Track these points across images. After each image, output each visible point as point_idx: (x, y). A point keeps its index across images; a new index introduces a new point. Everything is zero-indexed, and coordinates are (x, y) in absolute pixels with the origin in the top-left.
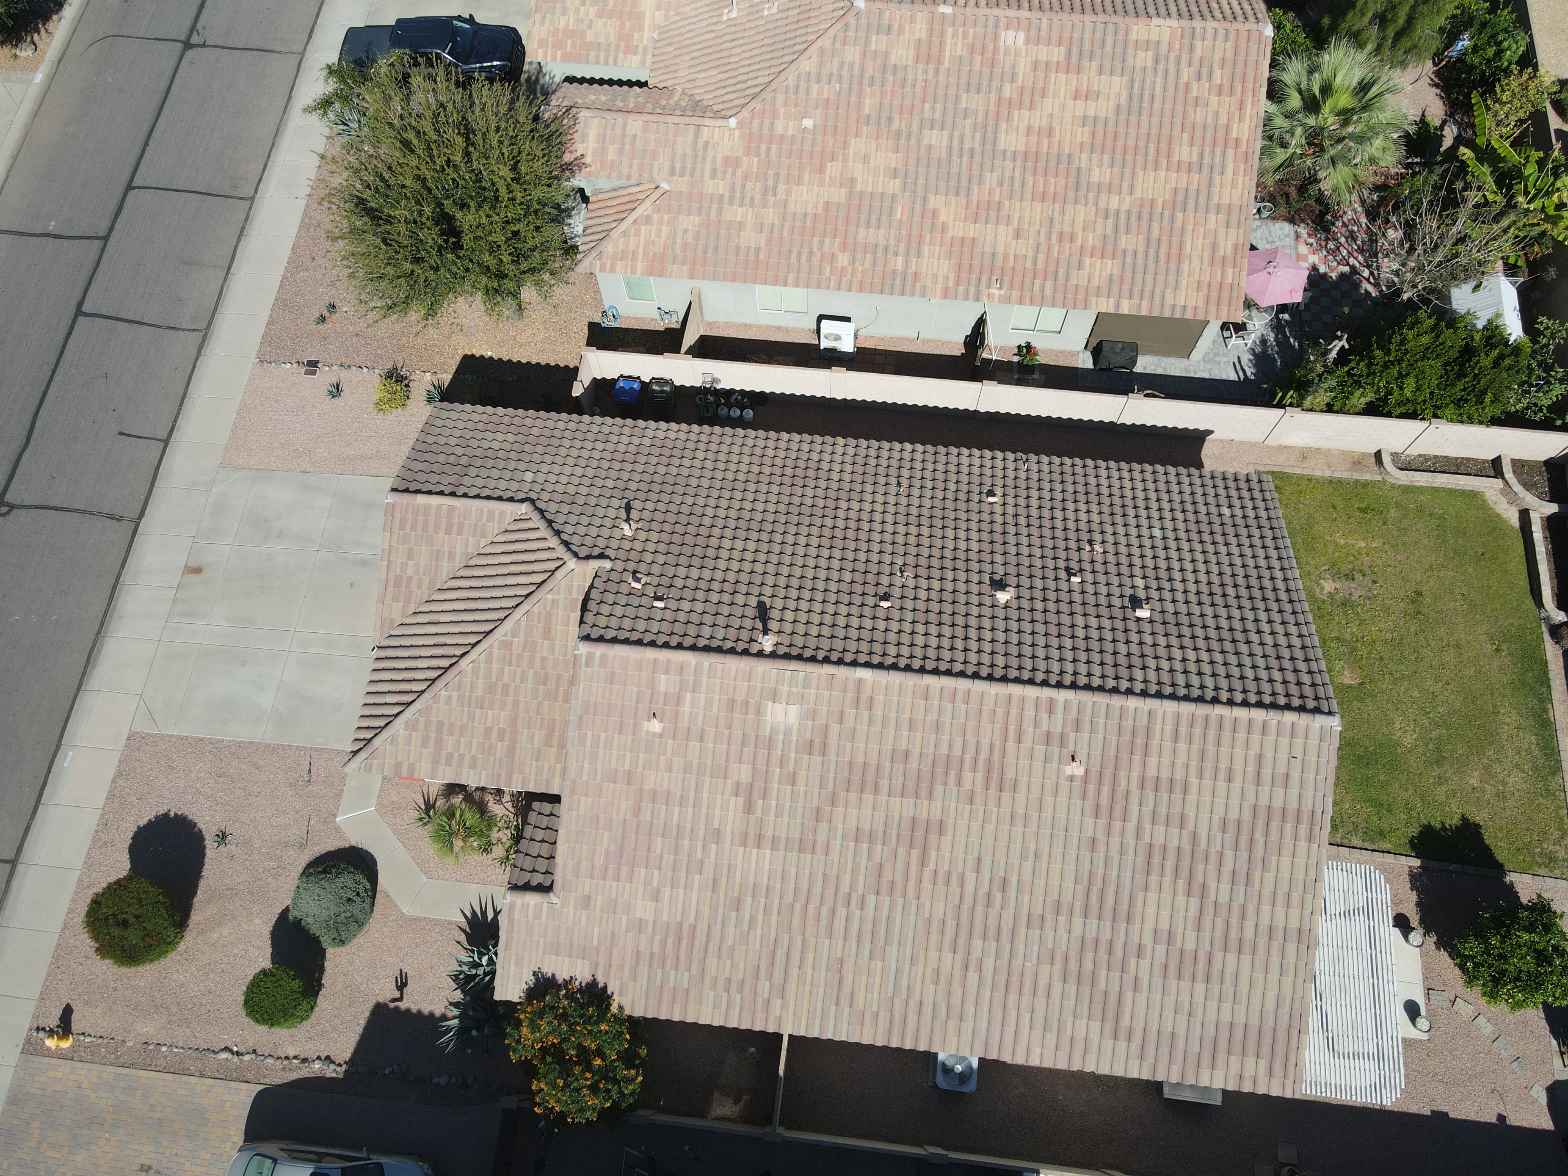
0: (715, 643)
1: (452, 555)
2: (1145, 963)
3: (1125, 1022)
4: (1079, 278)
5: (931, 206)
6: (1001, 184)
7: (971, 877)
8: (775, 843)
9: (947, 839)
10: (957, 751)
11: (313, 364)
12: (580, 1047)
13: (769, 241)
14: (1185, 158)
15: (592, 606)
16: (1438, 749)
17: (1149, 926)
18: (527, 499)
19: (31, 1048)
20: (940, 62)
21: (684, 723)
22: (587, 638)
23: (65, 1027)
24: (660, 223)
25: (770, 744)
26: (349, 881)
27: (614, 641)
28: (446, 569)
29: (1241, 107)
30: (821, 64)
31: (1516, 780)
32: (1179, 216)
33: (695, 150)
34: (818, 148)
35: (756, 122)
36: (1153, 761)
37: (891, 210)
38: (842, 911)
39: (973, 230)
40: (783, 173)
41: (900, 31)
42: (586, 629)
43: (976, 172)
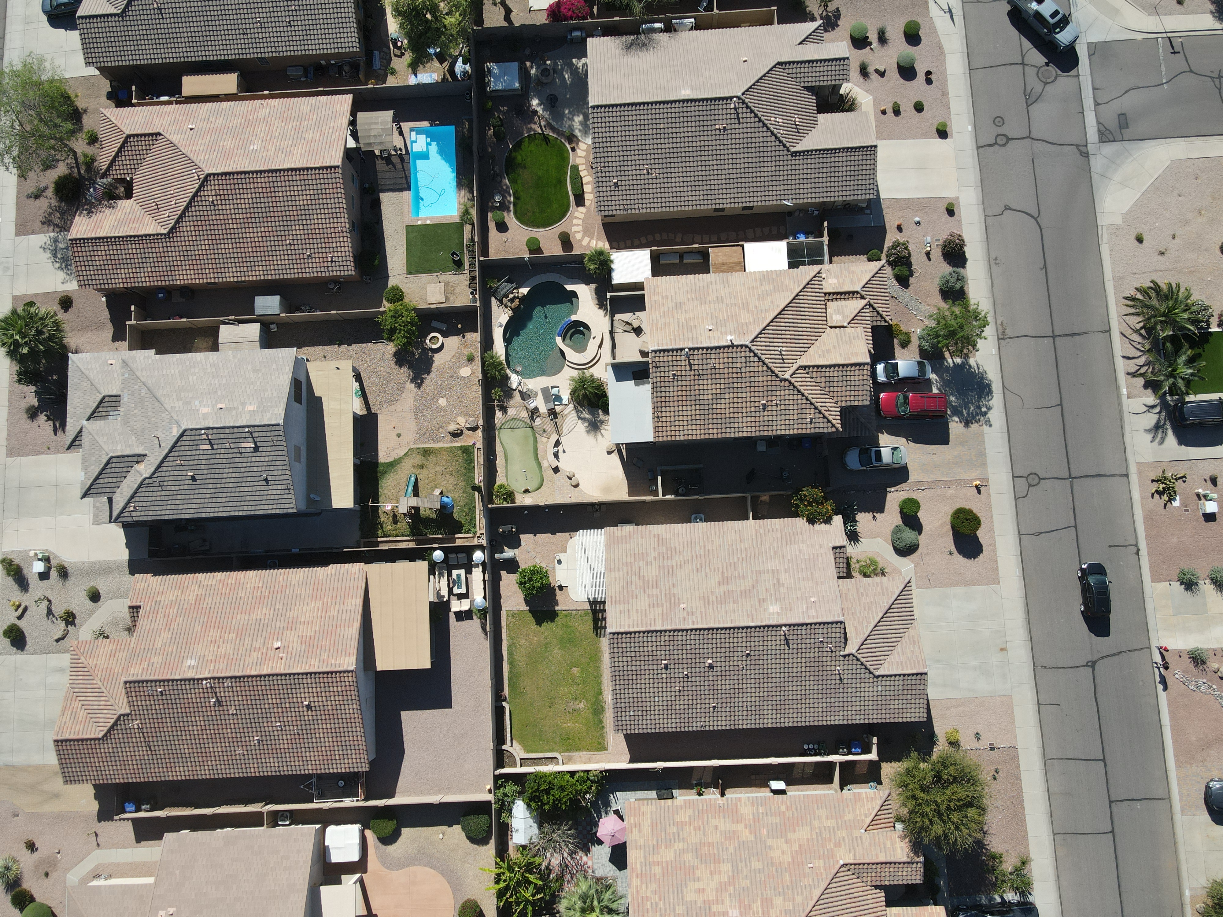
0: (800, 627)
1: (898, 654)
2: (653, 555)
3: (656, 539)
4: (690, 812)
5: (753, 836)
6: (727, 848)
7: (708, 571)
8: (768, 571)
9: (717, 580)
10: (719, 606)
11: (992, 749)
12: (812, 506)
13: (814, 812)
14: (657, 867)
15: (843, 640)
16: (546, 648)
17: (654, 566)
18: (878, 677)
19: (987, 480)
20: (762, 899)
21: (804, 602)
22: (841, 622)
23: (978, 488)
24: (861, 815)
25: (776, 599)
26: (901, 545)
27: (832, 623)
28: (899, 648)
29: (638, 892)
30: (811, 893)
31: (522, 641)
32: (655, 843)
33: (854, 849)
34: (804, 855)
35: (832, 864)
36: (660, 612)
37: (768, 832)
38: (744, 556)
39: (734, 827)
40: (815, 843)
41: (781, 911)
42: (842, 626)
43: (738, 852)
